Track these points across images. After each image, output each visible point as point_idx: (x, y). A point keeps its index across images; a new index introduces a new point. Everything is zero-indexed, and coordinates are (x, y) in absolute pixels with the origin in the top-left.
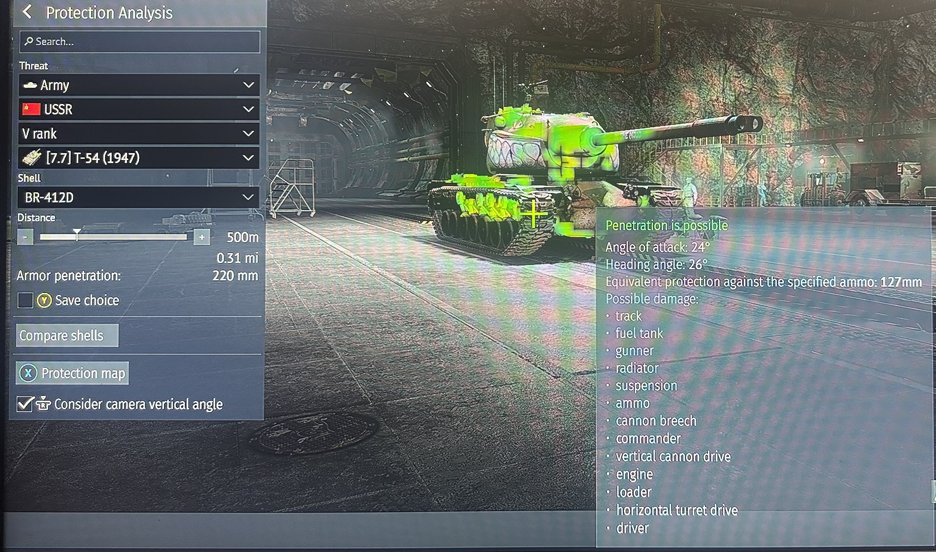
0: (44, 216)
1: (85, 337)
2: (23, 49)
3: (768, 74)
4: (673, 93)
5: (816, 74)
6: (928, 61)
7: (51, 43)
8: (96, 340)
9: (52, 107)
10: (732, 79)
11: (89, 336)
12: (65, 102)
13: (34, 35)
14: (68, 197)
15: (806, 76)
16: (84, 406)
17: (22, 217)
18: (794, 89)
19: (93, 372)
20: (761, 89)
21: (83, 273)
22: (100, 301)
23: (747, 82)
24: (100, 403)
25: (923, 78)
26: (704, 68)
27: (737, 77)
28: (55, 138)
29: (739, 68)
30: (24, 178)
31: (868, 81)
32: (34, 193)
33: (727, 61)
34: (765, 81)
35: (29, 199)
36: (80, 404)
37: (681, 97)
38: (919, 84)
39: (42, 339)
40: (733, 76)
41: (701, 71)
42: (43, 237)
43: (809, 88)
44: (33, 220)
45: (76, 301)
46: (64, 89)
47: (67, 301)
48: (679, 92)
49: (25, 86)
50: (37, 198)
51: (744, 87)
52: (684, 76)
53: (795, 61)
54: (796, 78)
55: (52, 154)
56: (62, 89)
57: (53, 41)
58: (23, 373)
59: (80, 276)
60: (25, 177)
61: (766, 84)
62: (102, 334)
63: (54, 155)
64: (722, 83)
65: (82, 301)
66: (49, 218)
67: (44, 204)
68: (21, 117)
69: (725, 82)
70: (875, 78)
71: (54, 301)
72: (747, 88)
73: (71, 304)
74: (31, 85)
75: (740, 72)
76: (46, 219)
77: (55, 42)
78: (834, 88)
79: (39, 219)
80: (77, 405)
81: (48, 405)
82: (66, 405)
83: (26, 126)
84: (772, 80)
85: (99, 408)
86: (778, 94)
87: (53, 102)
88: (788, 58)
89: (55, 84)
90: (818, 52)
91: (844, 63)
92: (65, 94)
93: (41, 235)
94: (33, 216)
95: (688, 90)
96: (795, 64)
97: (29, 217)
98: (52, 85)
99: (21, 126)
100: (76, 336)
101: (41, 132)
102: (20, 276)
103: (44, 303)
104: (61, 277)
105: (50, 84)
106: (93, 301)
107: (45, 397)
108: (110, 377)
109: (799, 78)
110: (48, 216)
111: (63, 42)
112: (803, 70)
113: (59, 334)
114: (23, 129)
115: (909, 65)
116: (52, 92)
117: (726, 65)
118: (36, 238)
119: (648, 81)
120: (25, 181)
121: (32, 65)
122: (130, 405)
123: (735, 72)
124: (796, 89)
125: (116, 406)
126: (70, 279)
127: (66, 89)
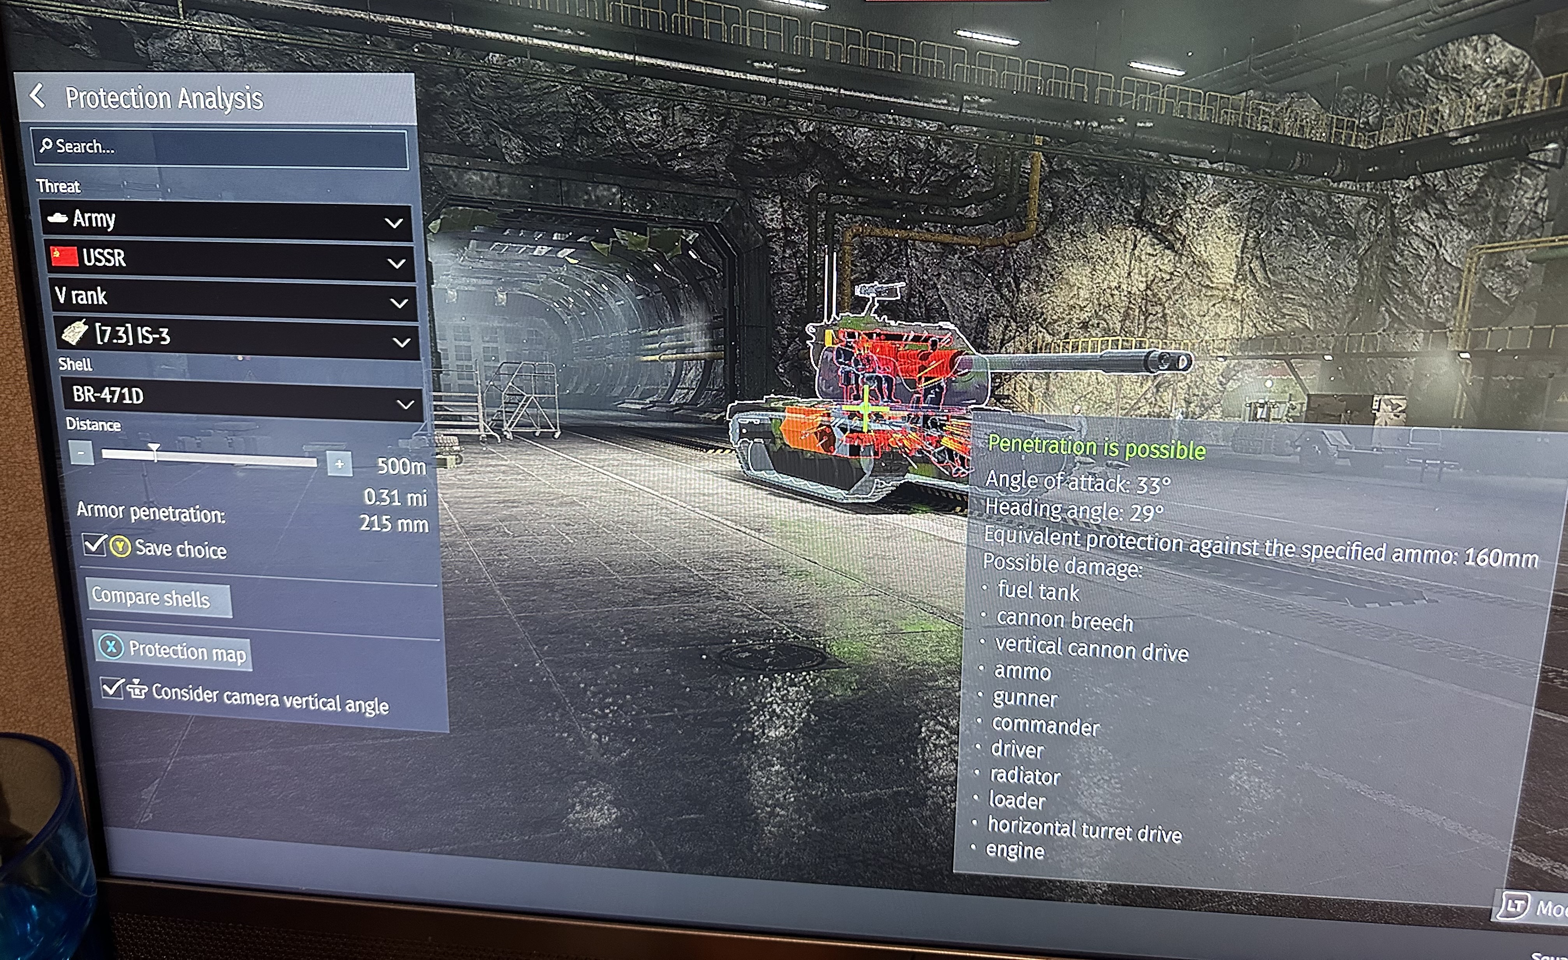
0: (104, 423)
1: (184, 601)
2: (40, 158)
3: (1200, 252)
4: (1052, 276)
5: (1272, 256)
6: (1444, 243)
7: (80, 148)
8: (200, 606)
9: (95, 253)
10: (1143, 258)
11: (189, 601)
12: (113, 245)
13: (54, 136)
14: (137, 396)
15: (1257, 258)
16: (192, 696)
17: (73, 423)
18: (1237, 276)
19: (200, 650)
20: (1186, 273)
21: (171, 509)
22: (200, 553)
23: (1166, 262)
24: (215, 693)
25: (1433, 269)
26: (1102, 240)
27: (1153, 255)
28: (106, 303)
29: (1155, 241)
30: (68, 365)
31: (1349, 270)
32: (86, 388)
33: (1138, 231)
34: (1195, 262)
35: (79, 397)
36: (188, 693)
37: (1064, 281)
38: (1426, 279)
39: (124, 601)
40: (1146, 254)
41: (1097, 244)
42: (107, 454)
43: (1259, 275)
44: (89, 429)
45: (164, 550)
46: (108, 226)
47: (154, 550)
48: (1060, 273)
49: (50, 219)
50: (90, 394)
51: (1161, 270)
52: (1070, 251)
53: (1242, 235)
54: (1242, 261)
55: (103, 328)
56: (105, 225)
57: (83, 145)
58: (105, 648)
59: (167, 514)
60: (69, 362)
61: (1195, 266)
62: (207, 598)
63: (106, 330)
64: (1128, 263)
65: (174, 551)
66: (111, 427)
67: (100, 404)
68: (52, 269)
69: (1133, 262)
70: (1360, 266)
71: (135, 549)
72: (1166, 272)
73: (159, 553)
74: (58, 218)
75: (1156, 247)
76: (107, 427)
77: (85, 147)
78: (1297, 279)
79: (97, 426)
80: (186, 695)
81: (143, 691)
82: (169, 694)
83: (61, 283)
84: (1204, 263)
85: (215, 700)
86: (1212, 282)
87: (95, 245)
88: (1232, 229)
89: (94, 216)
90: (1278, 223)
91: (1315, 242)
92: (110, 234)
93: (103, 451)
94: (88, 422)
95: (1075, 271)
96: (1243, 239)
97: (82, 423)
98: (90, 218)
99: (53, 283)
100: (171, 598)
101: (83, 293)
102: (82, 509)
103: (121, 549)
104: (139, 514)
105: (87, 215)
106: (189, 550)
107: (138, 680)
108: (225, 659)
109: (1246, 261)
110: (110, 423)
111: (98, 147)
112: (1254, 249)
113: (147, 595)
114: (57, 288)
115: (1415, 249)
116: (91, 230)
117: (1136, 237)
118: (97, 455)
119: (1015, 257)
120: (69, 369)
121: (56, 184)
122: (258, 700)
123: (1148, 248)
124: (1240, 276)
125: (238, 699)
126: (152, 518)
127: (112, 225)
